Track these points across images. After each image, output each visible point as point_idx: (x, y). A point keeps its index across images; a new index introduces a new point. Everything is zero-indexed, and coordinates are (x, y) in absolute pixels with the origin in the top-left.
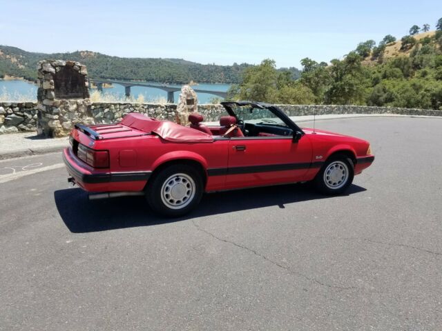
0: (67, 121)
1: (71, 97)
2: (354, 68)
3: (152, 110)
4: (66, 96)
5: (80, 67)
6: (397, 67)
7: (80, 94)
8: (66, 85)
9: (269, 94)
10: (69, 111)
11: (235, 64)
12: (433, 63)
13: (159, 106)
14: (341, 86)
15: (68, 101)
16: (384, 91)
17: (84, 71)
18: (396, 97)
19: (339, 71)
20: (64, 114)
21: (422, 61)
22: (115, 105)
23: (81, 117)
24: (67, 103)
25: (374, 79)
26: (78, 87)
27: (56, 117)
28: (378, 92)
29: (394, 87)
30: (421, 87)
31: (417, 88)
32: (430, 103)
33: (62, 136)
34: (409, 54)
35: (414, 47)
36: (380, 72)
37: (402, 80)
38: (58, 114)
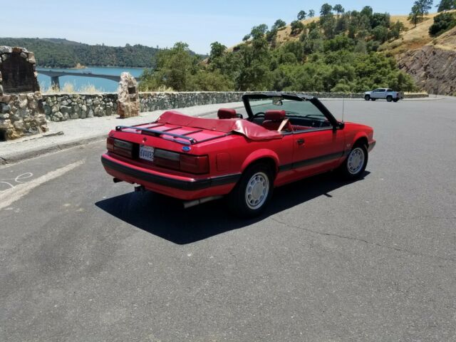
0: (18, 120)
1: (20, 91)
2: (261, 53)
3: (90, 100)
4: (15, 89)
5: (27, 54)
6: (291, 51)
7: (30, 87)
8: (14, 76)
9: (187, 79)
10: (20, 108)
11: (128, 45)
12: (321, 47)
13: (96, 96)
14: (251, 72)
15: (17, 96)
16: (282, 75)
17: (32, 59)
18: (293, 81)
19: (247, 56)
20: (15, 111)
21: (312, 46)
22: (52, 97)
23: (33, 114)
24: (17, 98)
25: (272, 64)
26: (26, 78)
27: (6, 115)
28: (277, 77)
29: (290, 71)
30: (314, 71)
31: (310, 72)
32: (322, 86)
33: (16, 138)
34: (298, 39)
35: (302, 32)
36: (276, 57)
37: (296, 65)
38: (7, 112)
